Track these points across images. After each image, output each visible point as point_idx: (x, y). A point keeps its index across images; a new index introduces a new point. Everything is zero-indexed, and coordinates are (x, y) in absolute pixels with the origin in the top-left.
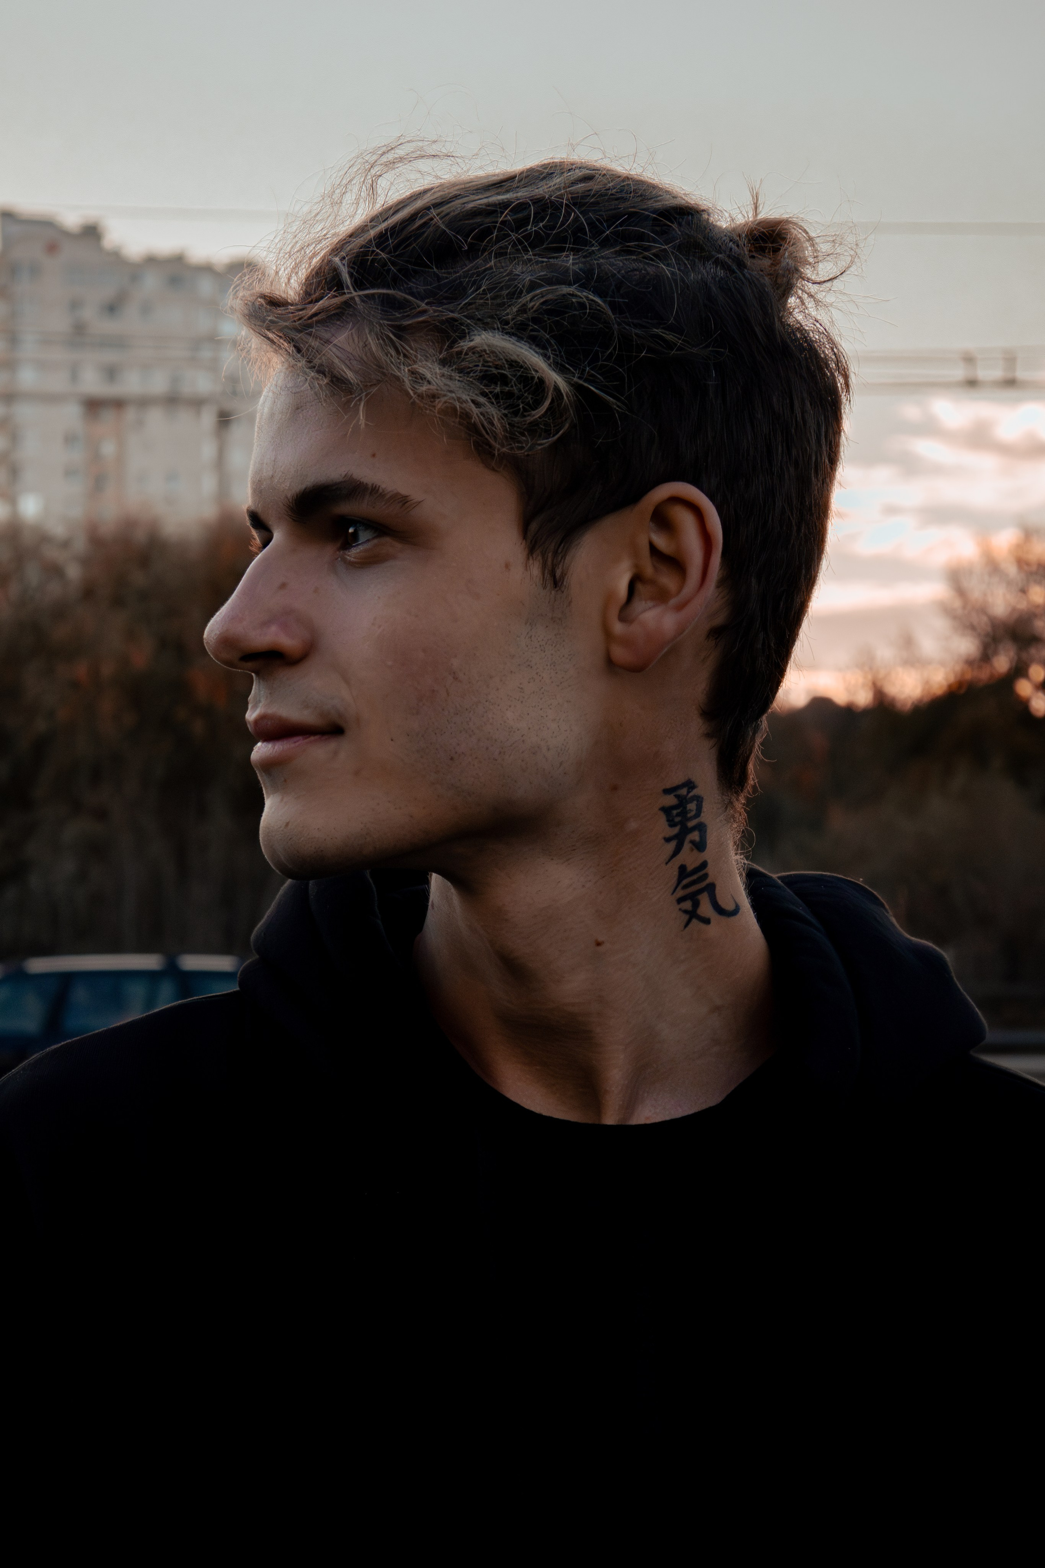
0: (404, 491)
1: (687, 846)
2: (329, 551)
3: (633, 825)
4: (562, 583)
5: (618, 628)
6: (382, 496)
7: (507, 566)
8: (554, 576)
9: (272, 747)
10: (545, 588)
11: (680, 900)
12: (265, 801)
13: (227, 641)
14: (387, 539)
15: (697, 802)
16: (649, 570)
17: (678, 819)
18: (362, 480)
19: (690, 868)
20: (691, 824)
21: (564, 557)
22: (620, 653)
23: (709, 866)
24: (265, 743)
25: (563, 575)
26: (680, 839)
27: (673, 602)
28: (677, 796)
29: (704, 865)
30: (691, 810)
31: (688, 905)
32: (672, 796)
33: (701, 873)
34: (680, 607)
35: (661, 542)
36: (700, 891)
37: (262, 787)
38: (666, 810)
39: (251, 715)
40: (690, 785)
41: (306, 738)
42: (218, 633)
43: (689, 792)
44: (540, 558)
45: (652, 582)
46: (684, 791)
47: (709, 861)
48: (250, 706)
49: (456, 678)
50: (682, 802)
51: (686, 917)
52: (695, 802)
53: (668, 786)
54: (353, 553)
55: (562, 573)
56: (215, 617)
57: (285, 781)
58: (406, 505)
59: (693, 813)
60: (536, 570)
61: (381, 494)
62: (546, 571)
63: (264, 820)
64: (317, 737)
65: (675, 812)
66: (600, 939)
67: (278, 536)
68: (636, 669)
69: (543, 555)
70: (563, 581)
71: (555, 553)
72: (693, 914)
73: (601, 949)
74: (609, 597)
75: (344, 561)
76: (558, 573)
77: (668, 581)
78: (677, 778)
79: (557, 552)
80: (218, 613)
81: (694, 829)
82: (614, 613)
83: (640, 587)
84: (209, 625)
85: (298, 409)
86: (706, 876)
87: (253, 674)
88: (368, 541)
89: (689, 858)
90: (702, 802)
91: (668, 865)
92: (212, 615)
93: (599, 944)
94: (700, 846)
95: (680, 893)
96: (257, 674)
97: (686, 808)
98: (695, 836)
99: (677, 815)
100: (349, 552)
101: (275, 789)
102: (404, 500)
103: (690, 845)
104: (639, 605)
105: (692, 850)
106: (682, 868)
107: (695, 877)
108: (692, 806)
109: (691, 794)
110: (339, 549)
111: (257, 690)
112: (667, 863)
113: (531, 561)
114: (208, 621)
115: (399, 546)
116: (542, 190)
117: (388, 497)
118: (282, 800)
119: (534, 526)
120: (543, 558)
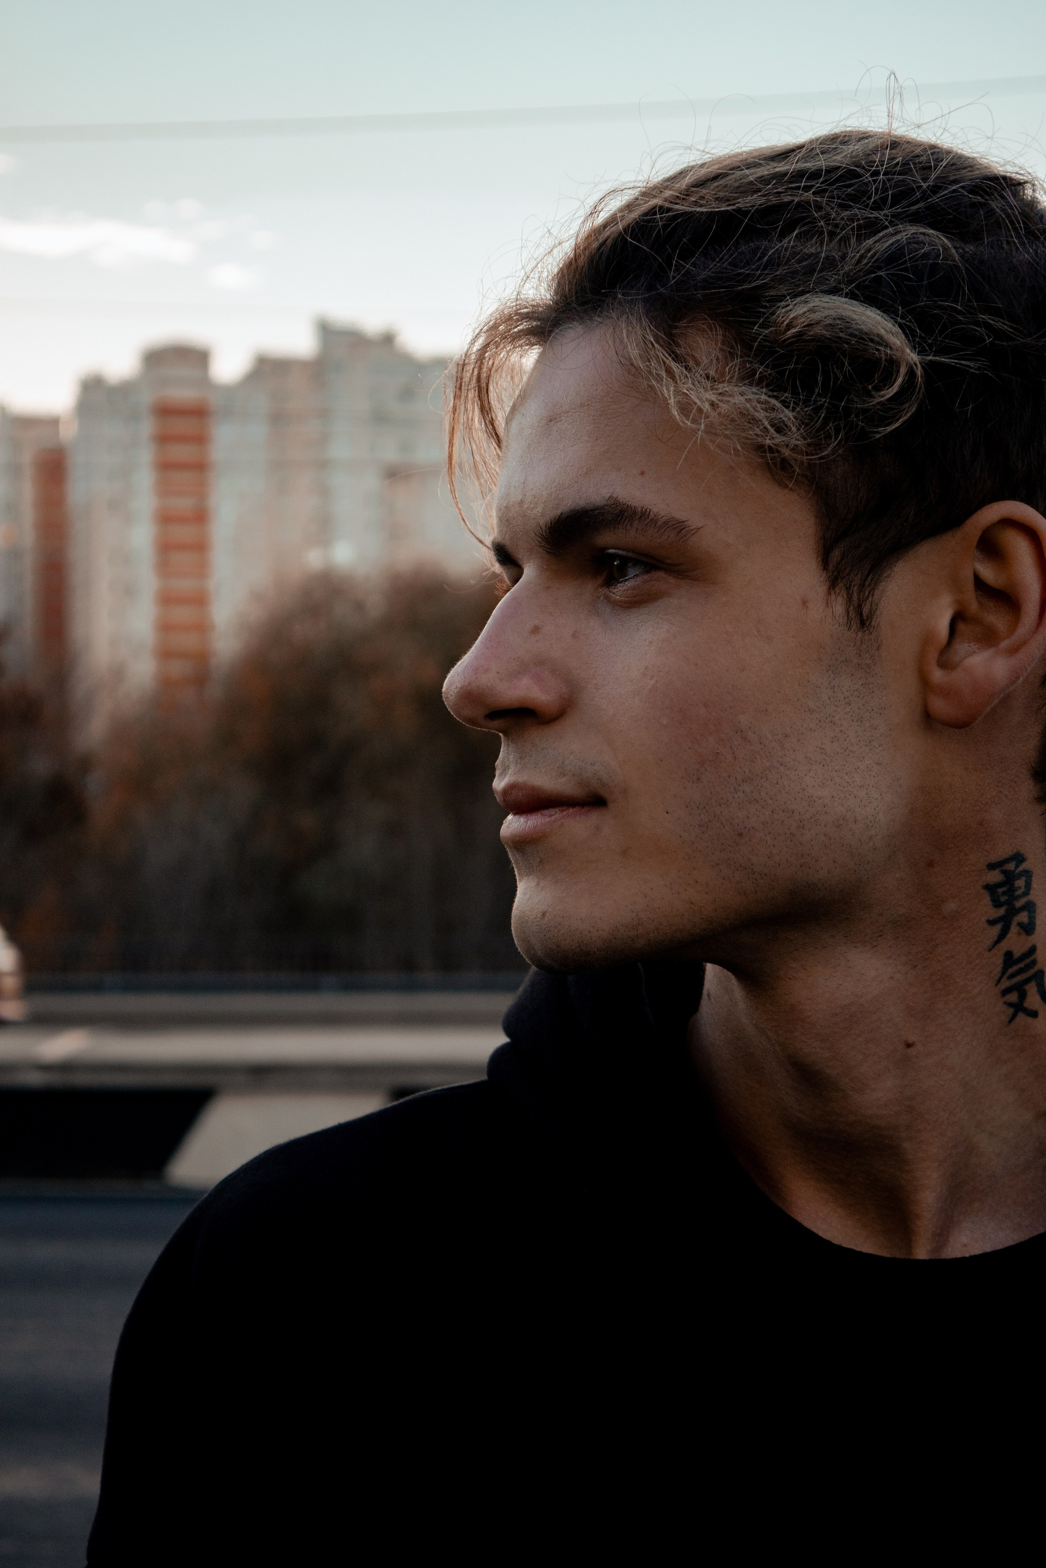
0: (680, 515)
1: (1014, 929)
2: (589, 588)
3: (951, 906)
4: (871, 622)
5: (937, 675)
6: (654, 521)
7: (805, 603)
8: (861, 615)
9: (525, 822)
10: (849, 629)
11: (1006, 992)
12: (518, 883)
13: (469, 696)
14: (661, 574)
15: (1026, 877)
16: (973, 606)
17: (1003, 899)
18: (629, 503)
19: (1017, 954)
20: (1019, 904)
21: (872, 592)
22: (939, 706)
23: (1038, 951)
24: (517, 817)
25: (871, 614)
26: (1005, 922)
27: (1004, 644)
28: (1004, 872)
29: (1033, 950)
30: (1020, 888)
31: (1013, 997)
32: (997, 871)
33: (1028, 961)
34: (1013, 651)
35: (988, 573)
36: (1028, 981)
37: (513, 868)
38: (991, 888)
39: (499, 784)
40: (1019, 858)
41: (563, 811)
42: (459, 685)
43: (1017, 866)
44: (844, 593)
45: (975, 620)
46: (1011, 866)
47: (1039, 945)
48: (497, 773)
49: (745, 739)
50: (1010, 878)
51: (1011, 1011)
52: (1024, 878)
53: (994, 858)
54: (621, 590)
55: (870, 611)
56: (456, 667)
57: (541, 862)
58: (683, 532)
59: (1023, 890)
60: (839, 607)
61: (652, 520)
62: (852, 608)
63: (517, 909)
64: (577, 809)
65: (1000, 890)
66: (911, 1039)
67: (529, 571)
68: (961, 725)
69: (848, 589)
70: (872, 619)
71: (862, 586)
72: (1018, 1008)
73: (912, 1051)
74: (927, 639)
75: (607, 598)
76: (866, 610)
77: (996, 619)
78: (1003, 851)
79: (864, 585)
80: (459, 663)
81: (1022, 909)
82: (932, 656)
83: (961, 627)
84: (449, 676)
85: (551, 421)
86: (1034, 962)
87: (501, 734)
88: (637, 576)
89: (1015, 943)
90: (1031, 876)
91: (992, 952)
92: (452, 664)
93: (909, 1045)
94: (1028, 929)
95: (1006, 984)
96: (505, 734)
97: (1013, 885)
98: (1023, 917)
99: (1004, 893)
100: (614, 589)
101: (530, 871)
102: (678, 527)
103: (1018, 928)
104: (962, 648)
105: (1019, 934)
106: (1008, 955)
107: (1022, 965)
108: (1020, 883)
109: (1021, 868)
110: (602, 586)
111: (506, 754)
112: (990, 950)
113: (833, 597)
114: (448, 671)
115: (672, 580)
116: (839, 159)
117: (659, 523)
118: (538, 884)
119: (836, 554)
120: (848, 594)
